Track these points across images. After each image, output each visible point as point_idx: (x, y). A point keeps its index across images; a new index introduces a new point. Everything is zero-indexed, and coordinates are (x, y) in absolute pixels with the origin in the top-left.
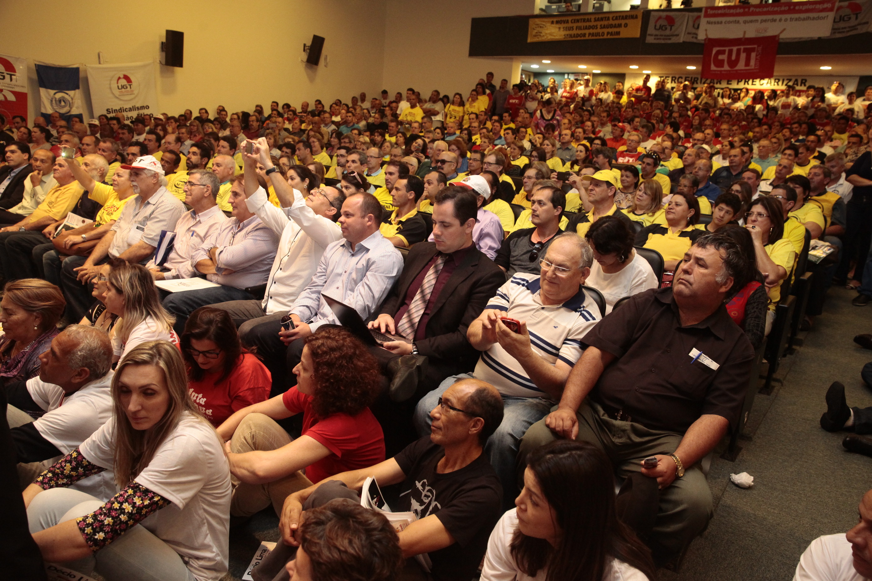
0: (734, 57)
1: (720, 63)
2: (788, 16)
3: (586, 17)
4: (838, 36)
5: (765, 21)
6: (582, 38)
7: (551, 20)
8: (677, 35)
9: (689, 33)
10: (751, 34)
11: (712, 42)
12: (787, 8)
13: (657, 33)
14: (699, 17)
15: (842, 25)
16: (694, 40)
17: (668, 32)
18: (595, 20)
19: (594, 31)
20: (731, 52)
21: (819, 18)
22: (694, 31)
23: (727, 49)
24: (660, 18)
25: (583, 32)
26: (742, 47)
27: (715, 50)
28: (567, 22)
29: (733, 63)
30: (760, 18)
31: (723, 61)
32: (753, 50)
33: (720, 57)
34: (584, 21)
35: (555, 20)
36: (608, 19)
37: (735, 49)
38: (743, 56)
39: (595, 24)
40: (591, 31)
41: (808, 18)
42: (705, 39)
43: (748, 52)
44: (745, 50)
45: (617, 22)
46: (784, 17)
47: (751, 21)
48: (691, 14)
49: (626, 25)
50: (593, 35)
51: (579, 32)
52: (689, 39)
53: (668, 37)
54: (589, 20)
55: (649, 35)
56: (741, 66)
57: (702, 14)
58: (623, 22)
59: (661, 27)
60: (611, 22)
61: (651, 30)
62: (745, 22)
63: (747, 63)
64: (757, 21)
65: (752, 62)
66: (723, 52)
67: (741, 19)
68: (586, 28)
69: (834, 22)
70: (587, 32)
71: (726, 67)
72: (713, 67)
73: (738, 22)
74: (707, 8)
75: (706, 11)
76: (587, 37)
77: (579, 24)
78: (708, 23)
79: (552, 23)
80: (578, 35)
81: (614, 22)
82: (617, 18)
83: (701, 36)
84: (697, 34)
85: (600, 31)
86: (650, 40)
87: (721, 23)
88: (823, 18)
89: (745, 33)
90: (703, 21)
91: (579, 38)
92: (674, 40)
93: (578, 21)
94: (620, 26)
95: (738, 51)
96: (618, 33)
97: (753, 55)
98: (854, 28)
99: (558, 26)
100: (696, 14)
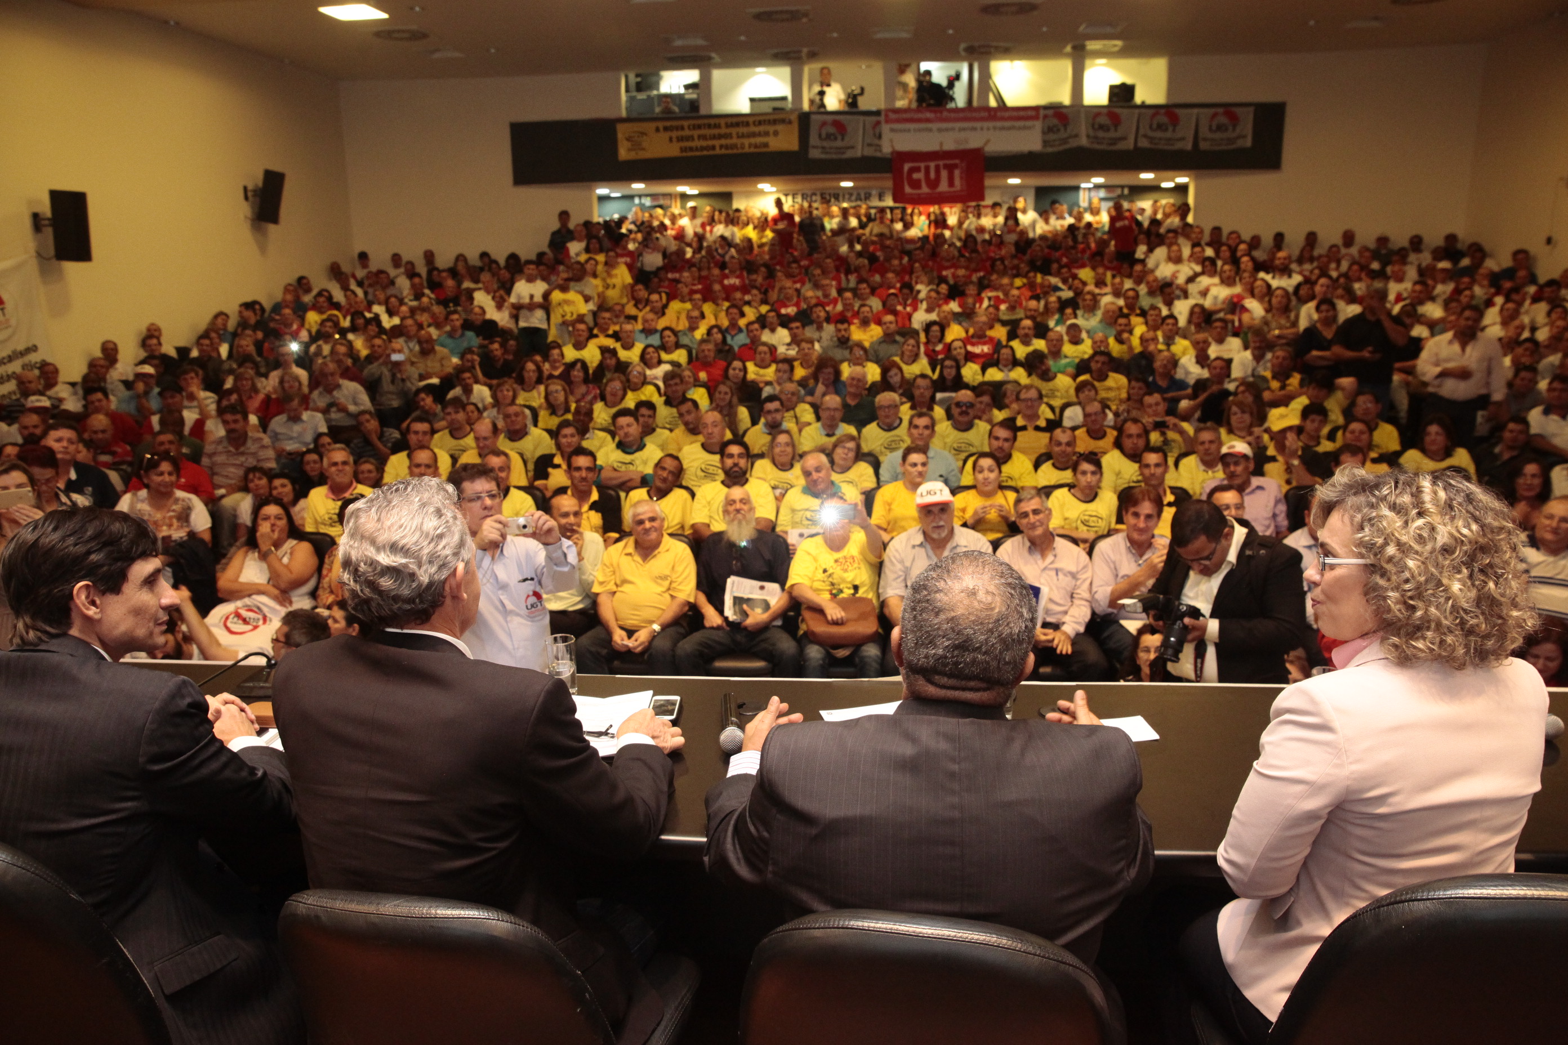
0: (932, 175)
1: (916, 184)
2: (991, 124)
3: (712, 121)
4: (1050, 150)
5: (964, 129)
6: (711, 153)
7: (653, 125)
8: (852, 147)
9: (869, 145)
10: (949, 146)
11: (901, 157)
12: (985, 114)
13: (825, 144)
14: (878, 123)
15: (1052, 137)
16: (878, 154)
18: (727, 126)
19: (728, 142)
20: (927, 169)
21: (1025, 128)
22: (876, 141)
23: (922, 165)
24: (824, 124)
25: (710, 143)
26: (941, 163)
27: (907, 167)
28: (682, 128)
29: (934, 184)
30: (958, 125)
31: (919, 181)
32: (955, 166)
33: (915, 176)
34: (709, 126)
35: (661, 125)
36: (747, 124)
37: (932, 165)
38: (944, 174)
39: (728, 131)
40: (723, 142)
41: (1013, 128)
42: (892, 153)
43: (951, 169)
44: (946, 166)
45: (762, 128)
46: (985, 124)
47: (947, 130)
48: (868, 118)
49: (776, 133)
50: (727, 147)
51: (704, 143)
52: (869, 152)
53: (842, 150)
54: (717, 126)
55: (814, 147)
56: (943, 187)
57: (882, 118)
58: (771, 129)
59: (829, 137)
60: (753, 129)
61: (814, 140)
62: (940, 130)
63: (951, 183)
64: (953, 129)
65: (957, 182)
66: (917, 170)
67: (934, 126)
68: (714, 137)
69: (1044, 133)
70: (717, 143)
71: (925, 189)
72: (908, 190)
73: (930, 130)
74: (888, 111)
75: (886, 116)
76: (718, 151)
77: (703, 132)
78: (892, 130)
79: (657, 130)
80: (702, 149)
81: (756, 129)
82: (760, 123)
83: (887, 149)
84: (879, 146)
85: (734, 141)
86: (814, 154)
87: (909, 130)
88: (1029, 128)
89: (941, 144)
90: (885, 128)
91: (705, 153)
92: (849, 154)
93: (699, 127)
94: (767, 134)
95: (937, 168)
96: (766, 145)
97: (957, 173)
98: (1065, 141)
99: (666, 135)
100: (874, 119)
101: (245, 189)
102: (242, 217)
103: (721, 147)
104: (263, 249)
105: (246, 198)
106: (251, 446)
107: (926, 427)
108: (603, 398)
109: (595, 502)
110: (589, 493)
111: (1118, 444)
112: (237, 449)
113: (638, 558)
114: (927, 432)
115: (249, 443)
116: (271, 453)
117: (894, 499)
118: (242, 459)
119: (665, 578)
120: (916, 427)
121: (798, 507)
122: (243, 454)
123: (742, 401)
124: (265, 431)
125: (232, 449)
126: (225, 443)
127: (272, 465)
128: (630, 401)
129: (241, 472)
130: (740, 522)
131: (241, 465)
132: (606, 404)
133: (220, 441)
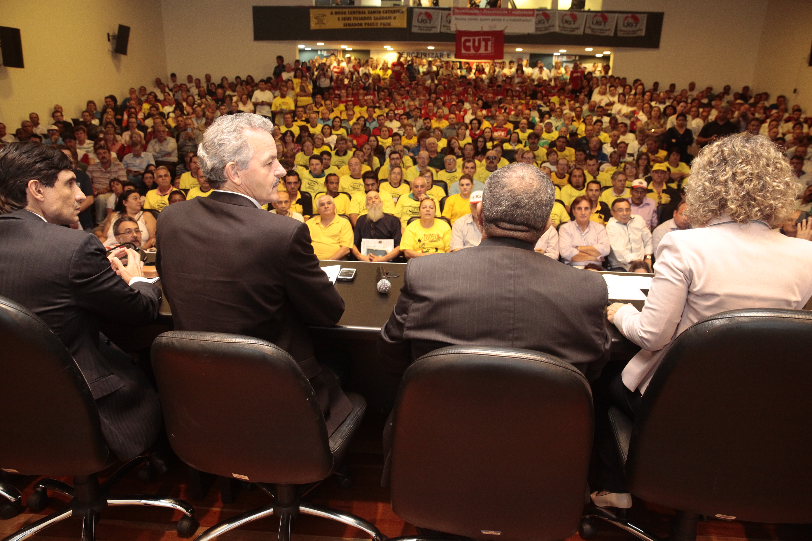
0: (477, 44)
1: (468, 49)
2: (509, 18)
3: (361, 10)
4: (539, 33)
5: (494, 20)
6: (360, 27)
7: (330, 11)
8: (435, 27)
9: (444, 26)
10: (486, 29)
11: (461, 33)
12: (506, 12)
13: (421, 25)
14: (449, 14)
15: (540, 26)
16: (449, 32)
17: (428, 25)
18: (369, 13)
19: (369, 21)
20: (474, 40)
21: (526, 20)
22: (448, 25)
23: (471, 38)
24: (421, 14)
25: (360, 22)
26: (482, 38)
27: (463, 39)
28: (345, 13)
29: (477, 49)
30: (491, 17)
31: (469, 47)
32: (489, 40)
33: (468, 44)
34: (359, 13)
35: (334, 11)
36: (380, 12)
37: (477, 38)
38: (483, 44)
39: (370, 15)
40: (367, 21)
41: (520, 20)
42: (456, 31)
43: (486, 41)
44: (484, 40)
45: (387, 15)
46: (506, 18)
47: (485, 20)
48: (444, 12)
49: (395, 18)
50: (368, 24)
51: (357, 22)
52: (444, 30)
53: (430, 28)
54: (364, 13)
55: (416, 26)
56: (482, 51)
57: (451, 12)
58: (392, 15)
59: (423, 21)
60: (382, 15)
61: (415, 22)
62: (481, 20)
63: (486, 49)
64: (489, 20)
65: (489, 48)
66: (469, 41)
67: (479, 17)
68: (362, 19)
69: (536, 24)
70: (363, 22)
71: (472, 51)
72: (463, 51)
73: (477, 20)
74: (454, 8)
75: (454, 11)
76: (364, 26)
77: (355, 16)
78: (456, 19)
79: (332, 13)
80: (356, 25)
81: (385, 15)
82: (386, 12)
83: (453, 29)
84: (450, 27)
85: (373, 21)
86: (415, 30)
87: (465, 19)
88: (529, 21)
89: (482, 27)
90: (453, 18)
91: (357, 27)
92: (433, 31)
93: (354, 13)
94: (390, 18)
95: (479, 40)
96: (389, 24)
97: (490, 43)
98: (547, 28)
99: (336, 17)
100: (447, 12)
101: (108, 34)
102: (107, 50)
103: (365, 24)
104: (118, 68)
105: (109, 40)
106: (113, 168)
107: (472, 168)
108: (302, 150)
109: (299, 200)
110: (296, 195)
111: (570, 182)
112: (106, 169)
113: (322, 226)
114: (473, 170)
115: (112, 166)
116: (124, 173)
117: (454, 203)
118: (109, 175)
119: (336, 236)
120: (467, 168)
121: (405, 205)
122: (109, 172)
123: (375, 155)
124: (121, 161)
125: (103, 169)
126: (100, 166)
127: (125, 179)
128: (316, 152)
129: (108, 182)
130: (375, 209)
131: (109, 178)
132: (305, 154)
133: (96, 165)
